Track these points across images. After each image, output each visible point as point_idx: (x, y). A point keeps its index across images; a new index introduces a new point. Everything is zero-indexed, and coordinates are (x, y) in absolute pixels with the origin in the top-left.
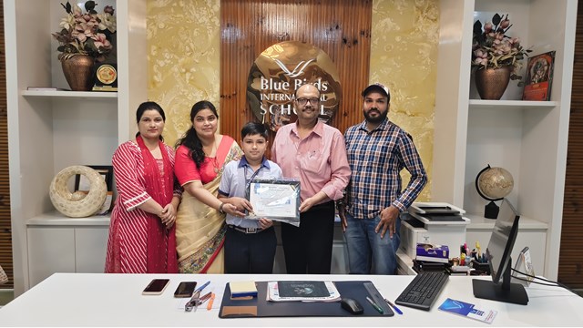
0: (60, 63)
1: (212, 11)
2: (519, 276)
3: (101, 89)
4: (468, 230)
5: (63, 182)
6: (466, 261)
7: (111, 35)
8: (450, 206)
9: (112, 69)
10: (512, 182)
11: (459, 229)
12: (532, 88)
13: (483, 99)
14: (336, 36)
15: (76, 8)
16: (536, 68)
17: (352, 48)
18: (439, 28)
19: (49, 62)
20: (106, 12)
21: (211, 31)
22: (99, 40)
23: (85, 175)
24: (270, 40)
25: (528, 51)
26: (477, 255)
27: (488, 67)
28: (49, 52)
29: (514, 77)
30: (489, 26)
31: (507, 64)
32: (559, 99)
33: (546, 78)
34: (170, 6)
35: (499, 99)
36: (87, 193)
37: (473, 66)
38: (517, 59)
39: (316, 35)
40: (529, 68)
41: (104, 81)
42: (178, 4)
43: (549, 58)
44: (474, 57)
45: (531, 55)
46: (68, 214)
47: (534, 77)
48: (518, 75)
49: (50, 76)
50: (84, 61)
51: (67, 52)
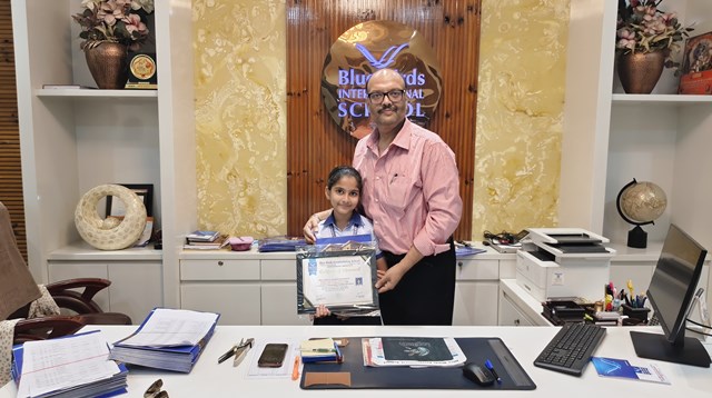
0: (83, 53)
3: (136, 86)
4: (613, 263)
5: (92, 205)
6: (614, 305)
7: (147, 17)
8: (587, 233)
9: (147, 60)
10: (666, 200)
11: (601, 263)
12: (692, 78)
13: (627, 93)
14: (436, 13)
16: (697, 53)
17: (457, 27)
19: (69, 53)
21: (274, 9)
22: (132, 23)
23: (118, 196)
24: (347, 22)
25: (689, 30)
26: (628, 298)
27: (636, 51)
28: (68, 39)
29: (670, 65)
31: (661, 47)
33: (711, 65)
35: (649, 93)
36: (121, 219)
37: (617, 50)
38: (674, 40)
39: (409, 13)
40: (688, 52)
41: (140, 77)
44: (618, 39)
45: (691, 34)
46: (99, 246)
47: (694, 64)
48: (674, 61)
49: (70, 69)
50: (113, 51)
51: (92, 39)
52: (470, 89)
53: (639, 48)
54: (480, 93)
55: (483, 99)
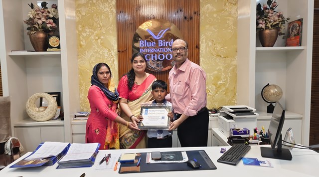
0: (28, 37)
1: (111, 5)
2: (287, 144)
3: (51, 50)
4: (258, 120)
5: (33, 102)
6: (257, 137)
7: (56, 20)
8: (247, 107)
9: (57, 39)
10: (282, 92)
11: (253, 120)
12: (291, 40)
13: (263, 46)
14: (180, 16)
15: (36, 6)
16: (292, 29)
17: (190, 21)
18: (237, 9)
19: (23, 36)
20: (53, 7)
21: (111, 16)
22: (50, 23)
23: (45, 97)
24: (144, 19)
25: (288, 19)
26: (263, 134)
28: (23, 31)
29: (281, 34)
30: (265, 6)
31: (276, 27)
32: (306, 45)
33: (298, 34)
34: (88, 3)
35: (272, 46)
36: (46, 108)
37: (257, 29)
38: (282, 24)
39: (169, 16)
40: (289, 28)
41: (53, 46)
42: (93, 2)
43: (300, 23)
44: (258, 24)
45: (289, 21)
46: (36, 119)
47: (292, 33)
48: (283, 32)
49: (24, 44)
50: (41, 35)
51: (32, 30)
52: (197, 47)
53: (267, 28)
54: (201, 49)
55: (202, 51)
